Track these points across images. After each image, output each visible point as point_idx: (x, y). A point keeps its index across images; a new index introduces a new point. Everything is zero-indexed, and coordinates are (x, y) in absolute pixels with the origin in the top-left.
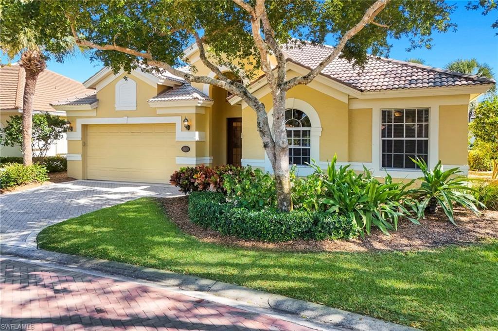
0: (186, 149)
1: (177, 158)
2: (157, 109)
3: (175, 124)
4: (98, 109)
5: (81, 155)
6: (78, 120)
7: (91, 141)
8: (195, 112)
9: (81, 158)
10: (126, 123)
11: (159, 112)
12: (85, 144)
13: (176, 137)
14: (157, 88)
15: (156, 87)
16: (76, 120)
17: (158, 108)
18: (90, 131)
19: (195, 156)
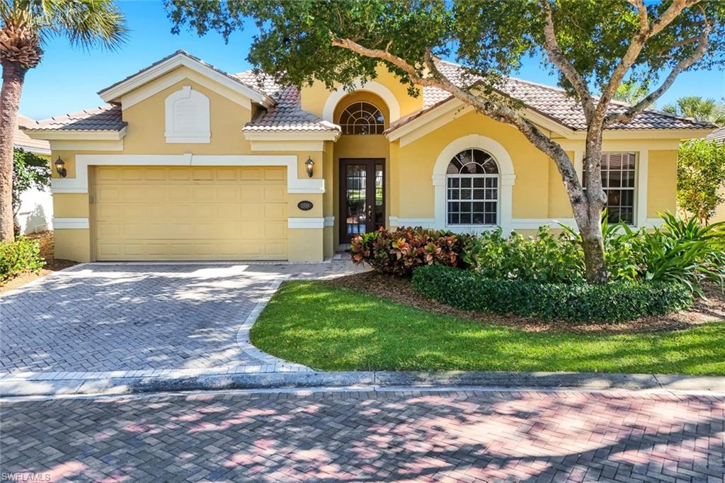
0: (305, 206)
1: (289, 219)
2: (251, 143)
3: (286, 167)
4: (126, 138)
5: (87, 219)
6: (78, 157)
7: (104, 194)
8: (322, 150)
9: (88, 224)
10: (189, 164)
11: (254, 148)
12: (92, 200)
13: (288, 186)
14: (250, 109)
15: (249, 107)
16: (74, 156)
17: (253, 141)
18: (102, 176)
19: (322, 216)
